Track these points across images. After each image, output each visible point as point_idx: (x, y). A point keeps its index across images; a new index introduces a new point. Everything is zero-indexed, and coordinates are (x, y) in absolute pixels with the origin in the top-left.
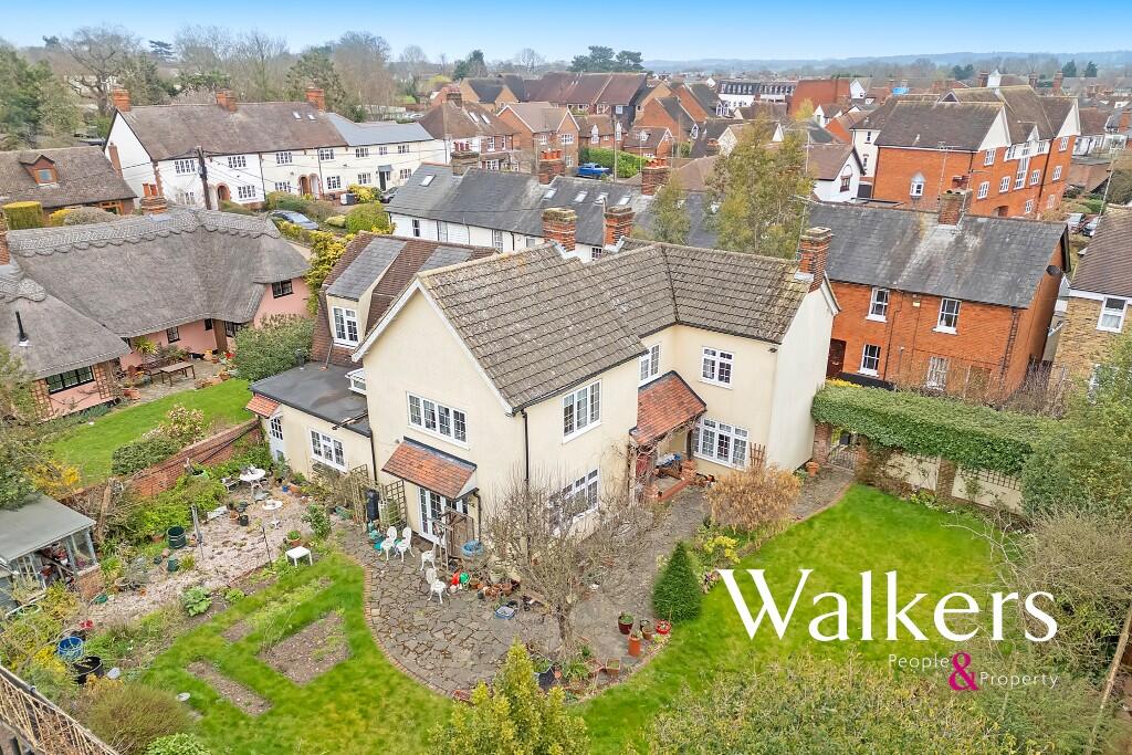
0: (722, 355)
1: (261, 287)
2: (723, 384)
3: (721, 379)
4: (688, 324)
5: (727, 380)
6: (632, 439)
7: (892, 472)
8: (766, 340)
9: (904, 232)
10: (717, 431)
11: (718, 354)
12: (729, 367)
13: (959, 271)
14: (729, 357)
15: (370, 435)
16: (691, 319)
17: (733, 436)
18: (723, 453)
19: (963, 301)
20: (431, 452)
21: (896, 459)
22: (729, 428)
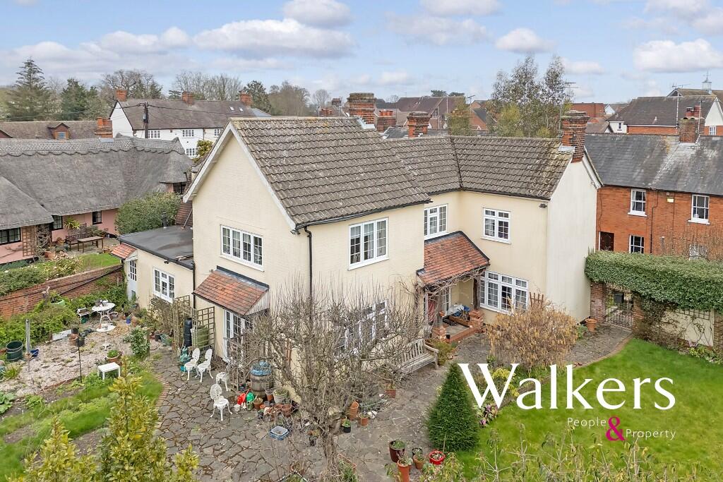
0: (501, 215)
1: (164, 185)
2: (502, 240)
3: (500, 235)
4: (470, 190)
5: (506, 236)
6: (419, 280)
7: (668, 329)
8: (536, 197)
9: (653, 150)
10: (500, 284)
11: (497, 214)
12: (506, 224)
13: (703, 174)
14: (506, 216)
15: (193, 268)
16: (472, 186)
17: (514, 287)
18: (506, 304)
19: (711, 196)
21: (669, 315)
22: (510, 280)
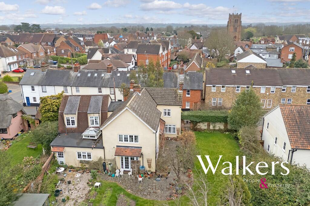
0: (168, 110)
1: (11, 115)
2: (169, 116)
3: (168, 115)
4: (160, 105)
5: (170, 115)
6: (160, 133)
7: (198, 127)
8: (179, 105)
9: (174, 77)
10: (168, 127)
11: (167, 110)
12: (170, 112)
13: (188, 84)
14: (170, 110)
15: (103, 148)
17: (172, 127)
18: (170, 131)
19: (191, 90)
20: (126, 147)
21: (198, 124)
